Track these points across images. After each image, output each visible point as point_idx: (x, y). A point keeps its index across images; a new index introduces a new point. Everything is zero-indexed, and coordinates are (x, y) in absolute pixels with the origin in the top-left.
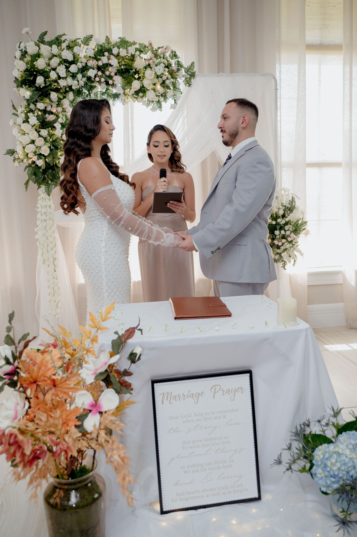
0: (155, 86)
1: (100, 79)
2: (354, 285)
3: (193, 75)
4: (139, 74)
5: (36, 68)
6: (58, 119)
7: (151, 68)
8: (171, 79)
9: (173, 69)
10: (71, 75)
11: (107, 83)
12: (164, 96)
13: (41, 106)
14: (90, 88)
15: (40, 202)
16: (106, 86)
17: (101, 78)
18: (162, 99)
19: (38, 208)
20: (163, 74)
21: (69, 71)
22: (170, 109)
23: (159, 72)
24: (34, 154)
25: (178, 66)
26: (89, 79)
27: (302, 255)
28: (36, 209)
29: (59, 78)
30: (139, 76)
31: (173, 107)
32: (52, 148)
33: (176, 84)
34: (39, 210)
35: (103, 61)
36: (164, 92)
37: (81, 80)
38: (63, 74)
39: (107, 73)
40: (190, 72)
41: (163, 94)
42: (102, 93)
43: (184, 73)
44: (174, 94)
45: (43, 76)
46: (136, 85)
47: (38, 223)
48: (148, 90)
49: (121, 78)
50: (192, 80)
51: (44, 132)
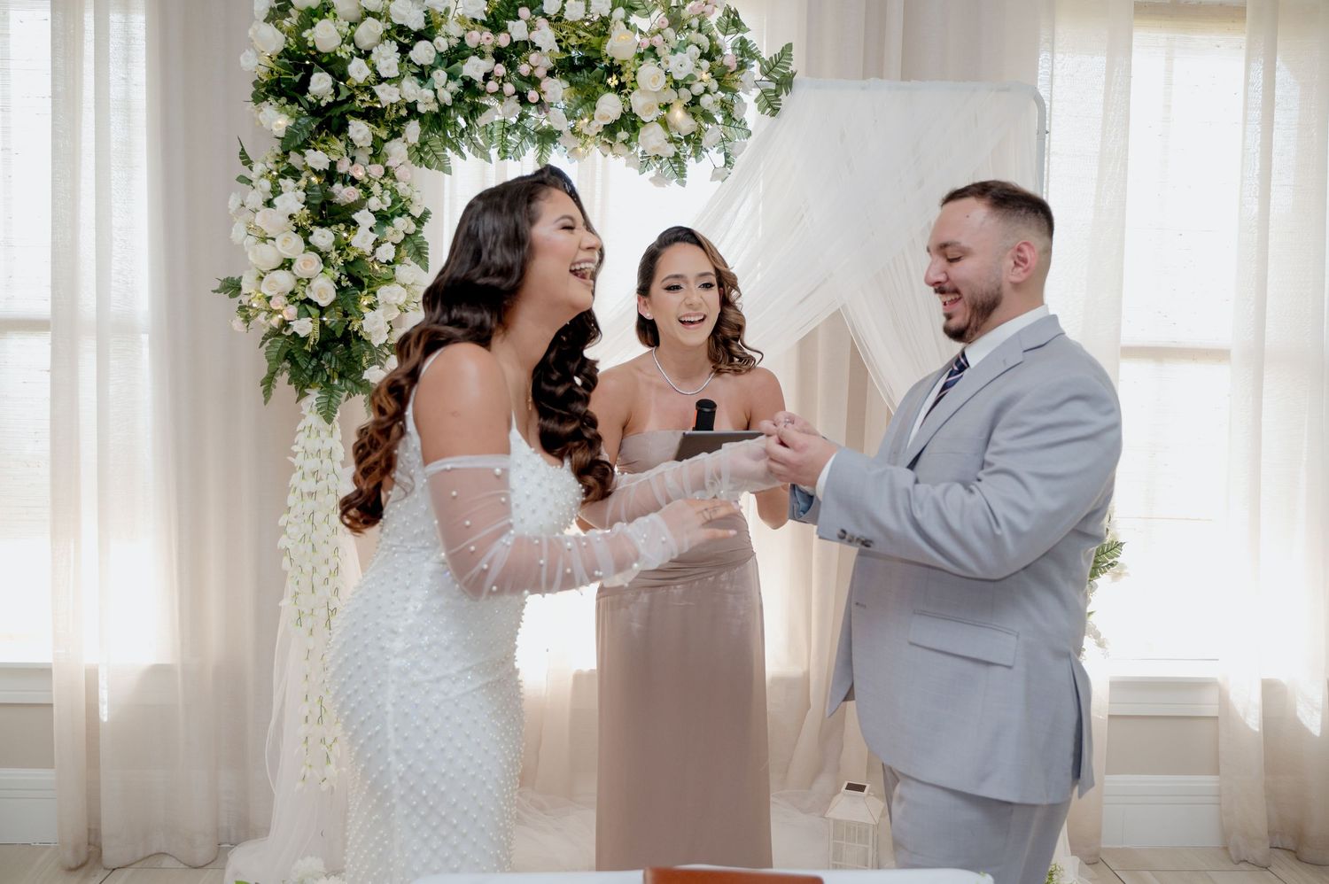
0: (668, 111)
1: (501, 85)
2: (1257, 730)
3: (786, 83)
4: (621, 74)
5: (310, 48)
6: (368, 197)
7: (657, 58)
8: (720, 93)
9: (727, 61)
10: (415, 70)
11: (523, 99)
12: (694, 140)
13: (317, 159)
14: (471, 113)
15: (301, 438)
16: (519, 108)
17: (504, 84)
18: (688, 149)
19: (295, 455)
20: (692, 77)
21: (410, 61)
22: (711, 180)
23: (680, 72)
24: (287, 302)
25: (742, 56)
26: (468, 84)
27: (1101, 644)
28: (290, 458)
29: (380, 80)
30: (620, 81)
31: (716, 175)
32: (344, 284)
33: (733, 106)
34: (297, 461)
35: (513, 34)
36: (695, 129)
37: (445, 87)
38: (388, 68)
39: (524, 69)
40: (777, 72)
41: (692, 136)
42: (506, 126)
43: (758, 76)
44: (724, 136)
45: (331, 73)
46: (609, 106)
47: (292, 500)
48: (644, 122)
49: (566, 84)
50: (783, 97)
51: (323, 237)
